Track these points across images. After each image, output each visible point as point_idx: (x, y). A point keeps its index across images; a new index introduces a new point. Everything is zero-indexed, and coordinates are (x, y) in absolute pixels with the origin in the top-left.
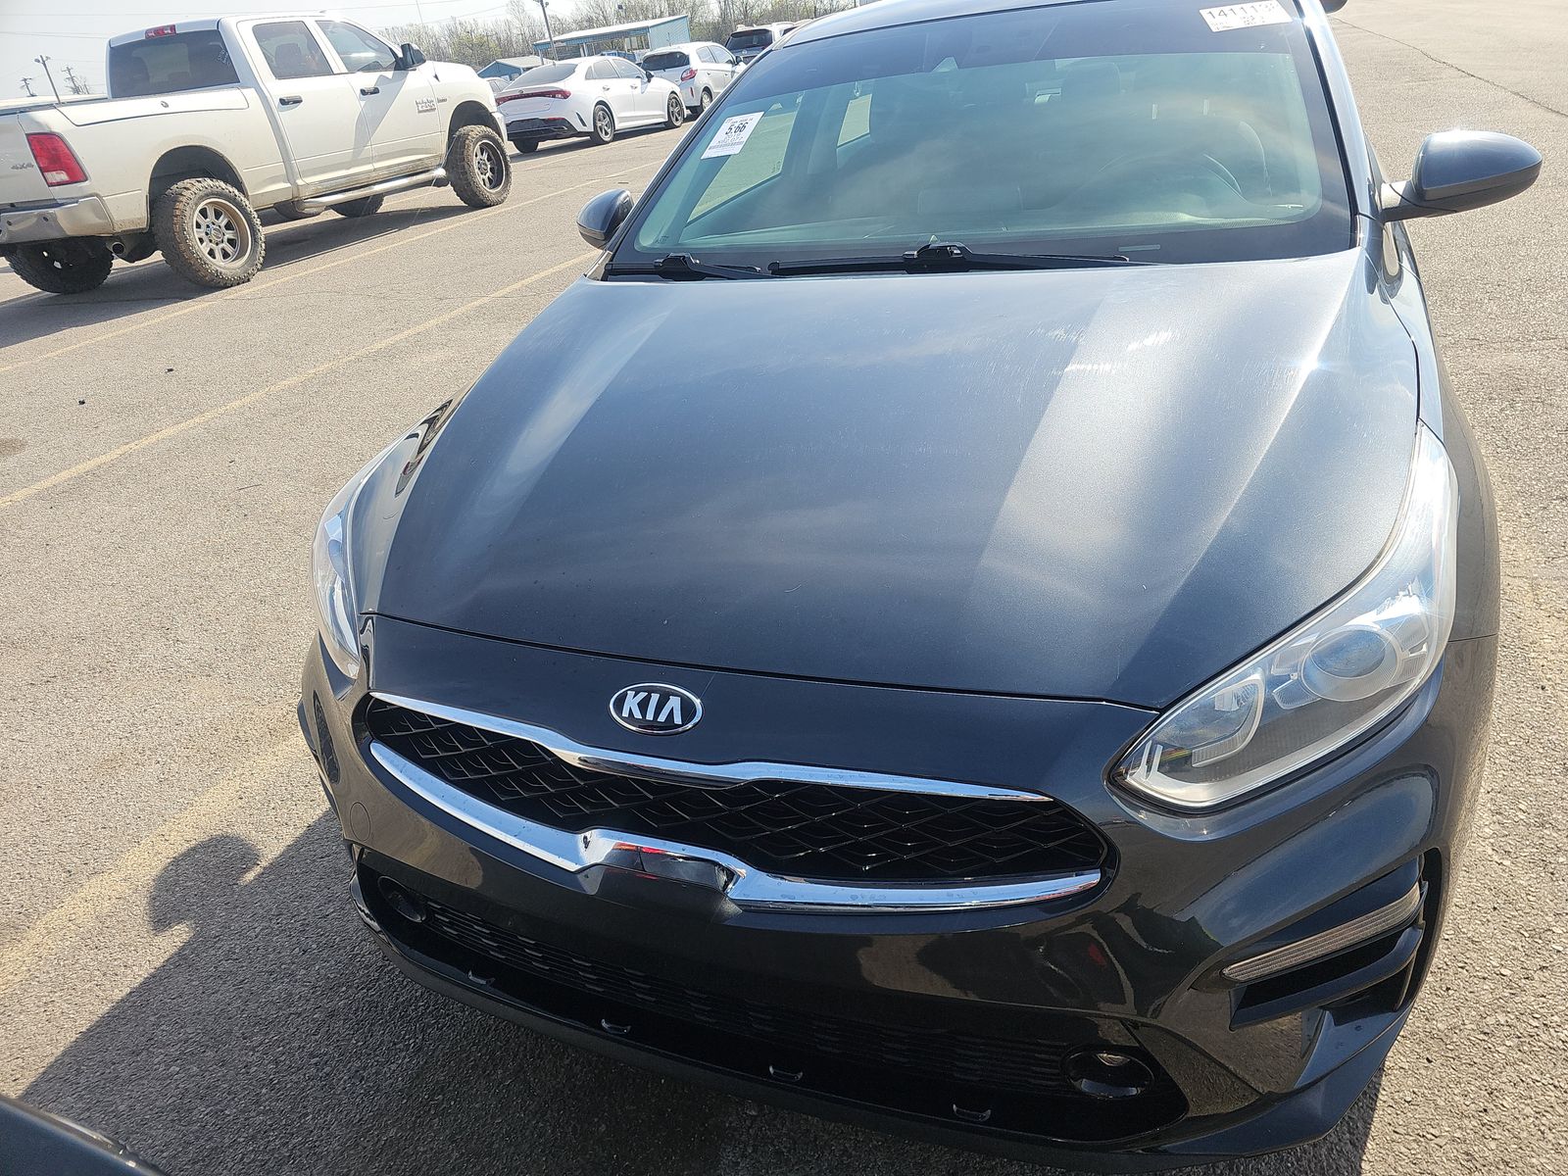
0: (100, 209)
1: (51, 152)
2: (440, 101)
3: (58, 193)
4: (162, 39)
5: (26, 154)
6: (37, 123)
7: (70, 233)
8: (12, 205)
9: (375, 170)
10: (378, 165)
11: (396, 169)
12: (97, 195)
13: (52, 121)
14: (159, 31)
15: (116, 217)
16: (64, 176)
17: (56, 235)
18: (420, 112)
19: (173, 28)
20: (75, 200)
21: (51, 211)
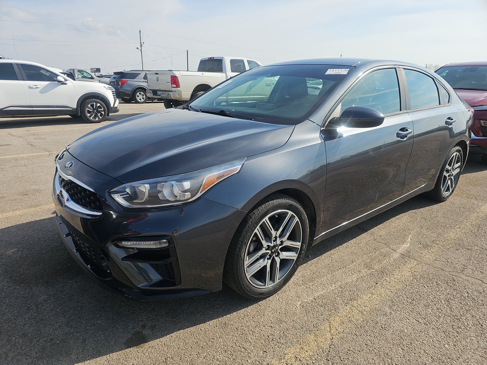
0: (180, 94)
1: (175, 80)
2: (272, 84)
3: (173, 89)
4: (211, 60)
5: (169, 80)
6: (174, 74)
7: (172, 98)
8: (165, 90)
9: (249, 98)
10: (250, 97)
11: (252, 99)
12: (181, 91)
13: (177, 74)
14: (211, 58)
15: (183, 97)
16: (175, 86)
17: (170, 98)
18: (266, 86)
19: (214, 58)
20: (176, 91)
21: (170, 93)
